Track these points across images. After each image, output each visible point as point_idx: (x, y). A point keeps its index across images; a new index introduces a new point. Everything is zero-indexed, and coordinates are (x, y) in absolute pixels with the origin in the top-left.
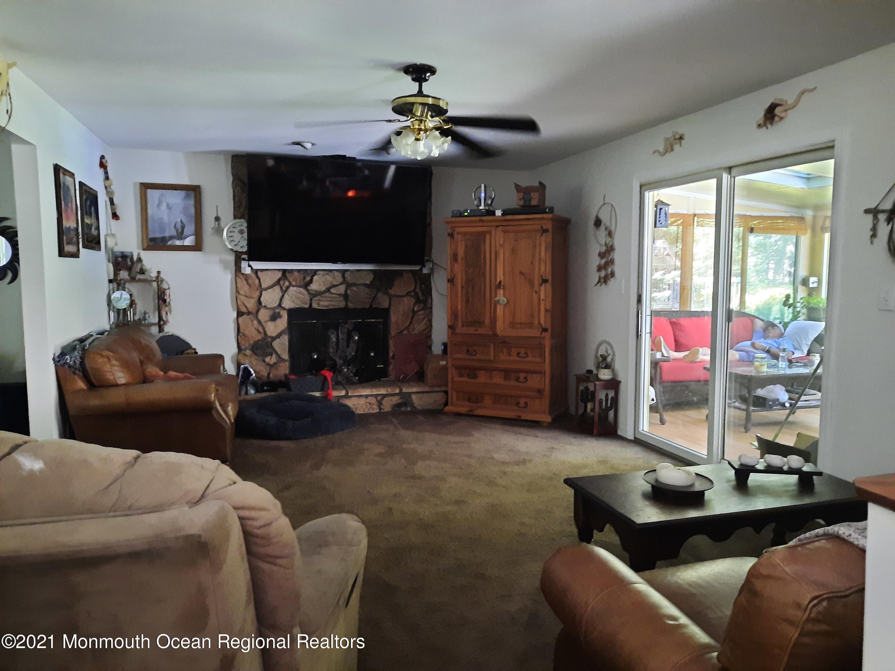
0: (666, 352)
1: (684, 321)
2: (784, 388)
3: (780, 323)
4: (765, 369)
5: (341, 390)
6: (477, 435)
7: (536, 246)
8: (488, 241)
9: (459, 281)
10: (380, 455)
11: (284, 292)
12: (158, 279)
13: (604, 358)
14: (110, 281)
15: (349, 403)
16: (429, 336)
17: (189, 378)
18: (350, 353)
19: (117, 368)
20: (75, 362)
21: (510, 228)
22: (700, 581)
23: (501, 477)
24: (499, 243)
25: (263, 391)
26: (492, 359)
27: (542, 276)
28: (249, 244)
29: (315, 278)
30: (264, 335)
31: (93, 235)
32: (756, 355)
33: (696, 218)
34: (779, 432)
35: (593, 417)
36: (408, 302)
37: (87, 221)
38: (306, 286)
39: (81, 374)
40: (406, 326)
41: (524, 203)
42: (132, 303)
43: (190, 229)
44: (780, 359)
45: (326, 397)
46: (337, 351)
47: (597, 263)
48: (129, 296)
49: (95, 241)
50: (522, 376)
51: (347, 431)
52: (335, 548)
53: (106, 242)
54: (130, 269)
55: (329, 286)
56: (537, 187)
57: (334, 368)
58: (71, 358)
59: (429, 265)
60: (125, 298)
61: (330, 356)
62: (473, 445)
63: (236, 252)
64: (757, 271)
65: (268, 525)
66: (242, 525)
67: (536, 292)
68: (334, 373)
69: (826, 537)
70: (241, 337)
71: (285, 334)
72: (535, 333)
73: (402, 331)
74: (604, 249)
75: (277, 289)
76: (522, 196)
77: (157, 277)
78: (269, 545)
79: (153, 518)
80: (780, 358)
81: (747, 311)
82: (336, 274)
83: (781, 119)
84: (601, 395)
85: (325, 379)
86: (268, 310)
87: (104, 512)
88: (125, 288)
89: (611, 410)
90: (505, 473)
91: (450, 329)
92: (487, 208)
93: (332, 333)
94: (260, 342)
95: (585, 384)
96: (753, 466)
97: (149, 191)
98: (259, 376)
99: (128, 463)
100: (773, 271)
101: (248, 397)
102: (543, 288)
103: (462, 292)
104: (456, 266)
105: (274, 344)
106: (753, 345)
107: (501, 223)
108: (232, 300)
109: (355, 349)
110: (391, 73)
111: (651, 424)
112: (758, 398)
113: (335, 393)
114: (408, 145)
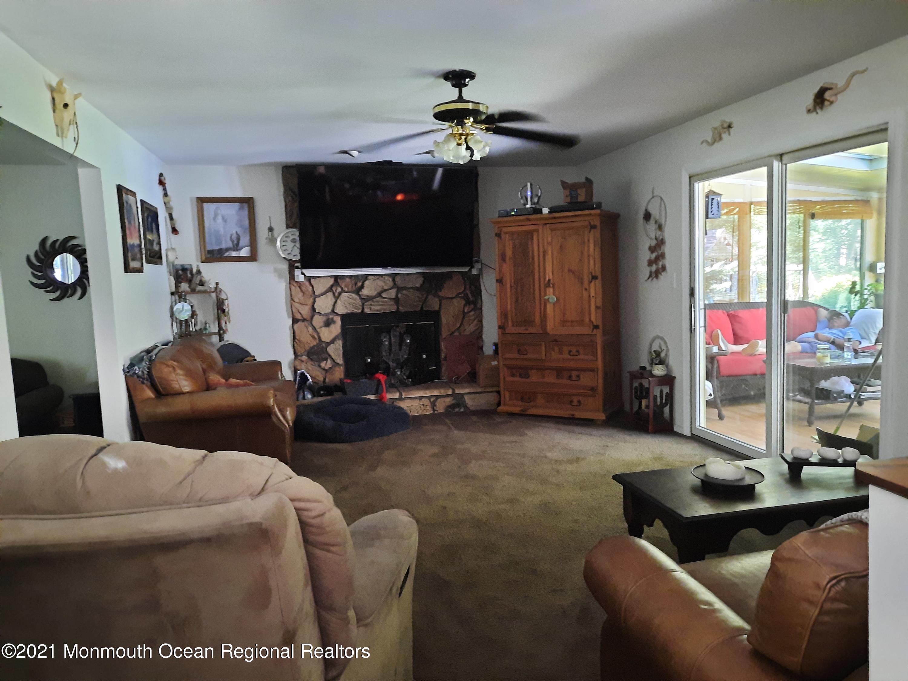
0: (725, 346)
1: (743, 314)
2: (849, 380)
3: (847, 312)
4: (828, 360)
5: (395, 392)
6: (530, 433)
7: (584, 243)
8: (535, 240)
9: (508, 281)
10: (435, 455)
11: (337, 298)
12: (217, 289)
13: (658, 354)
14: (172, 294)
15: (403, 405)
16: (479, 336)
17: (249, 385)
18: (403, 356)
19: (181, 377)
20: (143, 372)
21: (559, 226)
22: (743, 572)
23: (554, 476)
24: (547, 241)
25: (320, 395)
26: (544, 358)
27: (591, 273)
28: (301, 253)
29: (367, 283)
30: (319, 341)
31: (155, 250)
32: (818, 346)
33: (752, 206)
34: (840, 424)
35: (648, 414)
36: (458, 304)
37: (149, 237)
38: (358, 291)
39: (149, 384)
40: (457, 327)
41: (571, 199)
42: (193, 314)
43: (245, 240)
44: (845, 350)
45: (381, 399)
46: (390, 355)
47: (648, 258)
48: (190, 308)
49: (156, 257)
50: (574, 374)
51: (401, 432)
52: (386, 541)
53: (167, 256)
54: (190, 281)
55: (380, 290)
56: (584, 183)
57: (388, 372)
58: (139, 368)
59: (478, 266)
60: (186, 309)
61: (384, 360)
62: (526, 444)
63: (289, 261)
64: (826, 257)
65: (322, 515)
66: (298, 515)
67: (586, 289)
68: (387, 376)
69: (850, 522)
70: (296, 343)
71: (339, 339)
72: (586, 330)
73: (453, 333)
74: (654, 243)
75: (330, 294)
76: (568, 194)
77: (216, 288)
78: (323, 534)
79: (220, 509)
80: (845, 348)
81: (811, 300)
82: (387, 278)
83: (831, 103)
84: (656, 391)
85: (379, 381)
86: (322, 316)
87: (178, 504)
88: (186, 299)
89: (665, 406)
90: (558, 471)
91: (500, 330)
92: (534, 206)
93: (385, 337)
94: (315, 348)
95: (639, 381)
96: (807, 460)
97: (205, 205)
98: (315, 381)
99: (197, 461)
100: (845, 256)
101: (305, 402)
102: (592, 284)
103: (511, 291)
104: (504, 266)
105: (328, 349)
106: (816, 336)
107: (546, 222)
108: (287, 308)
109: (407, 352)
110: (431, 80)
111: (708, 419)
112: (822, 390)
113: (389, 396)
114: (450, 150)
